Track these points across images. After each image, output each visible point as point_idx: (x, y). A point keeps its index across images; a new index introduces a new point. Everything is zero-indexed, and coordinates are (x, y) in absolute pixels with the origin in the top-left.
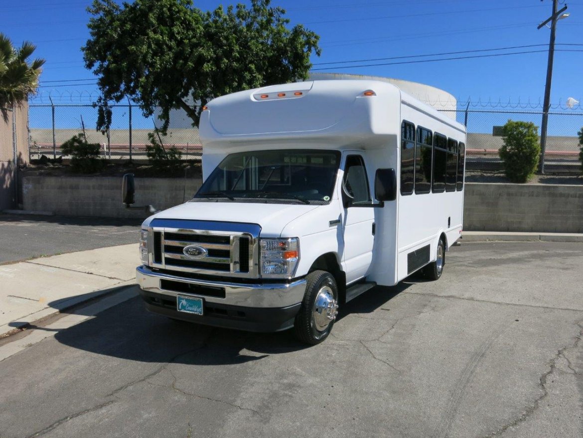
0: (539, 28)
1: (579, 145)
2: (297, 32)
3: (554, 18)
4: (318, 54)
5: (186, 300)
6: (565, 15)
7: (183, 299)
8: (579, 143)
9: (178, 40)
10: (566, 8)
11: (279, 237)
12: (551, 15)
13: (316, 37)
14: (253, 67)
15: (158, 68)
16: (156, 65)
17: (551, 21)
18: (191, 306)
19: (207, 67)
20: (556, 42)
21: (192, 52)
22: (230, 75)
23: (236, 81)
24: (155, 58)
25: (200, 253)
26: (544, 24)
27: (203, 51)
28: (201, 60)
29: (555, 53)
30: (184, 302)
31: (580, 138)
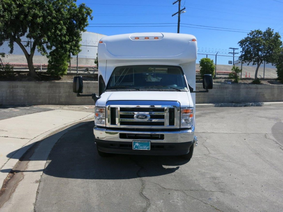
0: (172, 16)
1: (200, 67)
2: (82, 7)
3: (179, 12)
4: (91, 19)
5: (139, 143)
6: (184, 11)
7: (137, 143)
8: (200, 66)
9: (17, 4)
10: (185, 8)
11: (189, 107)
12: (178, 11)
13: (91, 10)
14: (62, 22)
15: (7, 18)
16: (5, 17)
17: (178, 13)
18: (142, 146)
19: (39, 20)
20: (180, 22)
21: (29, 12)
22: (51, 25)
23: (53, 29)
24: (5, 13)
25: (146, 117)
26: (175, 14)
27: (36, 12)
28: (35, 16)
29: (180, 27)
30: (137, 144)
31: (200, 63)
